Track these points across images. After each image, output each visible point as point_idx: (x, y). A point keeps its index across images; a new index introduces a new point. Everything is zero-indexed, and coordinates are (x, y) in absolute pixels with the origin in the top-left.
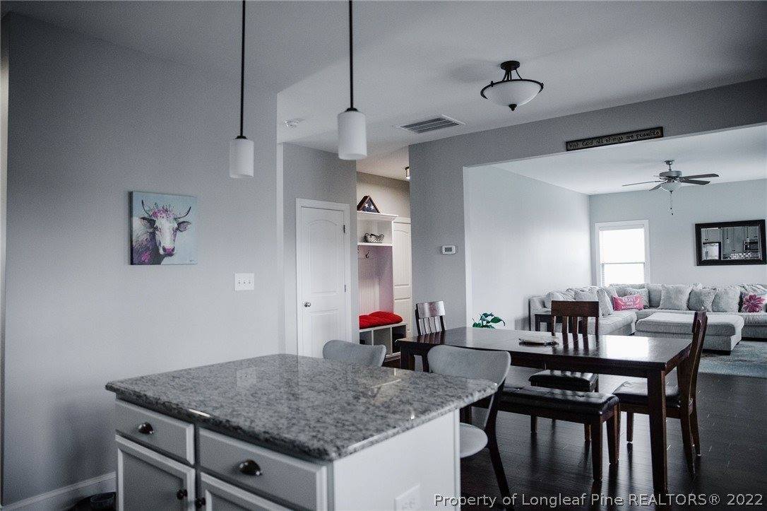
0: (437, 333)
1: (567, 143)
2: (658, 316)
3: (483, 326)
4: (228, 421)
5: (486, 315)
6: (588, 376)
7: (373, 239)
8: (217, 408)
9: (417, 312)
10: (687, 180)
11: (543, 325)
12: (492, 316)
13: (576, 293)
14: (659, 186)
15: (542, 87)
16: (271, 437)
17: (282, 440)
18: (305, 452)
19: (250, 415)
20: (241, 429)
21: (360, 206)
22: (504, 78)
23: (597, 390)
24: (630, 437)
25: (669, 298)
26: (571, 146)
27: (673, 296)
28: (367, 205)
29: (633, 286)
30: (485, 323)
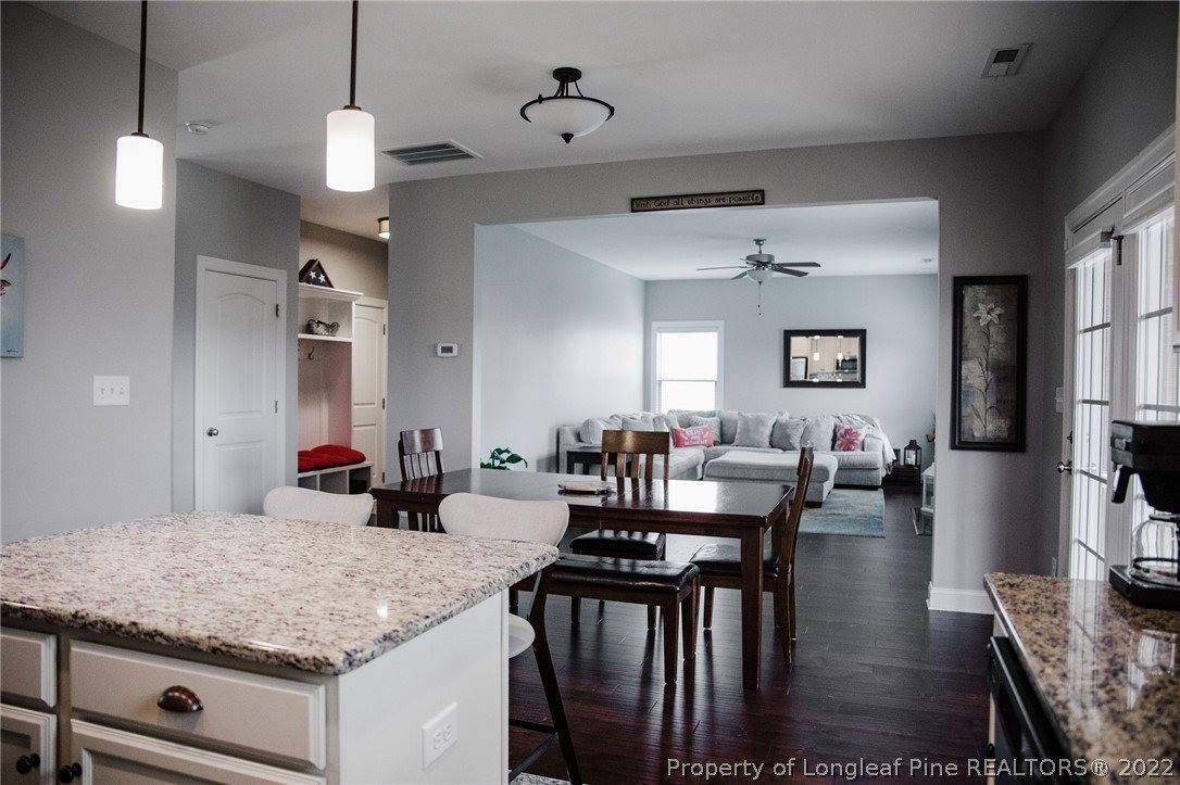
0: (430, 478)
1: (633, 200)
2: (734, 455)
3: (495, 468)
4: (134, 624)
5: (500, 451)
6: (653, 538)
7: (321, 329)
8: (104, 603)
9: (401, 444)
10: (780, 268)
11: (578, 466)
12: (509, 452)
13: (624, 422)
14: (745, 274)
15: (612, 113)
16: (224, 644)
17: (246, 648)
18: (289, 664)
19: (173, 610)
20: (161, 635)
21: (303, 276)
22: (557, 93)
23: (663, 558)
24: (707, 622)
25: (747, 431)
26: (639, 205)
27: (752, 429)
28: (313, 275)
29: (701, 414)
30: (497, 463)
